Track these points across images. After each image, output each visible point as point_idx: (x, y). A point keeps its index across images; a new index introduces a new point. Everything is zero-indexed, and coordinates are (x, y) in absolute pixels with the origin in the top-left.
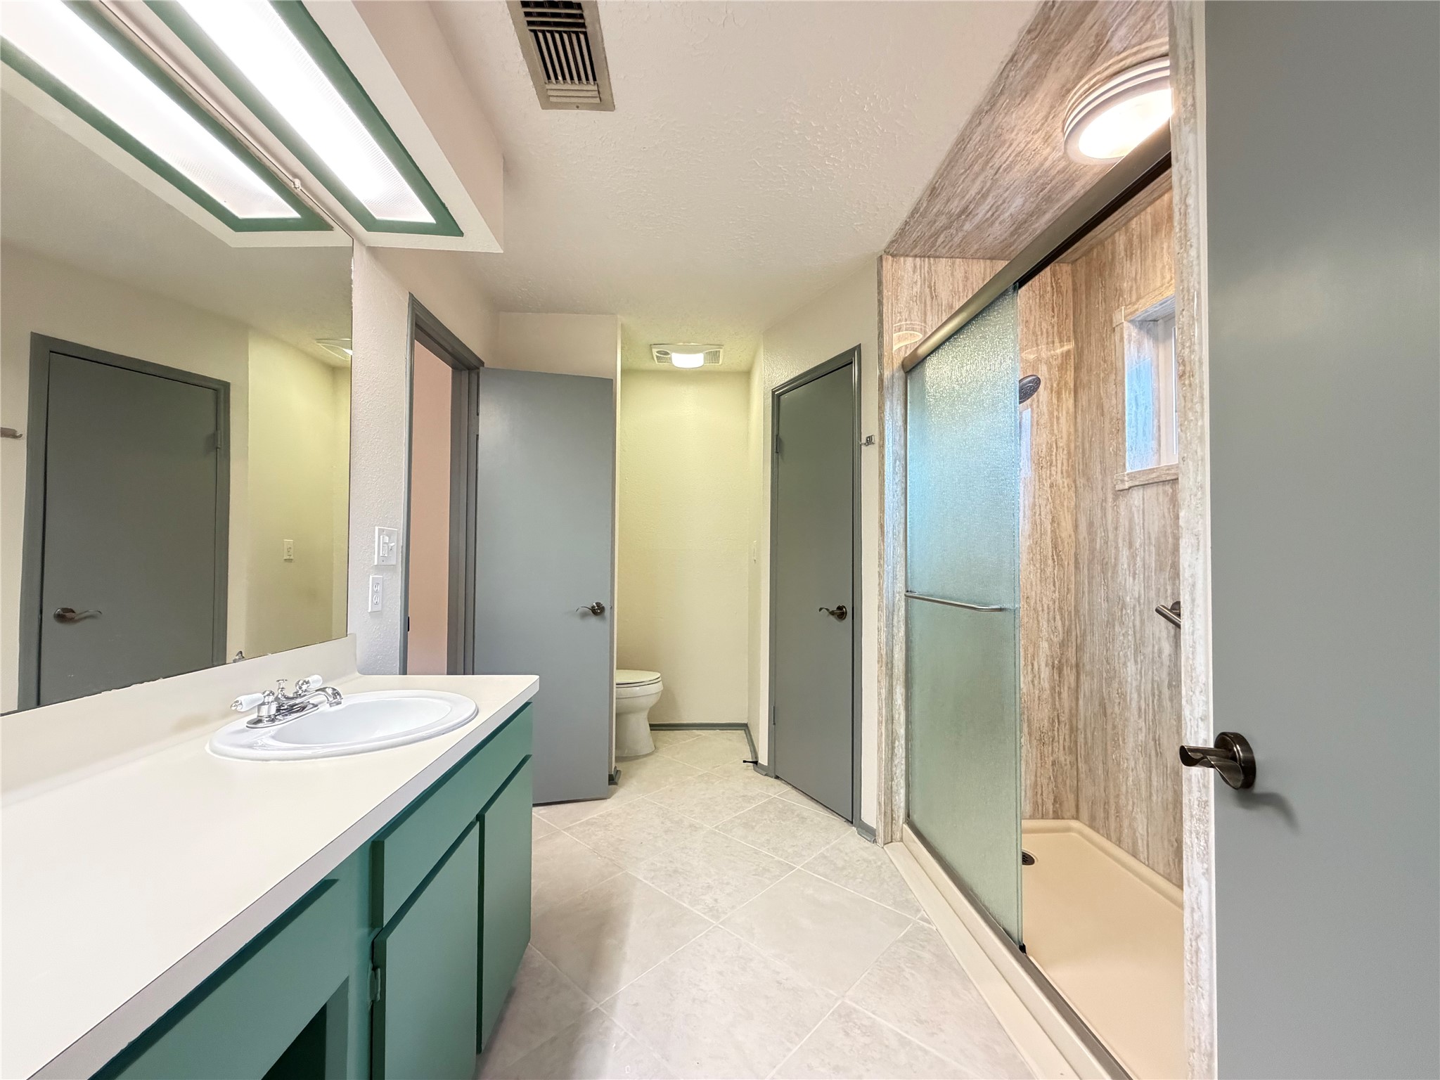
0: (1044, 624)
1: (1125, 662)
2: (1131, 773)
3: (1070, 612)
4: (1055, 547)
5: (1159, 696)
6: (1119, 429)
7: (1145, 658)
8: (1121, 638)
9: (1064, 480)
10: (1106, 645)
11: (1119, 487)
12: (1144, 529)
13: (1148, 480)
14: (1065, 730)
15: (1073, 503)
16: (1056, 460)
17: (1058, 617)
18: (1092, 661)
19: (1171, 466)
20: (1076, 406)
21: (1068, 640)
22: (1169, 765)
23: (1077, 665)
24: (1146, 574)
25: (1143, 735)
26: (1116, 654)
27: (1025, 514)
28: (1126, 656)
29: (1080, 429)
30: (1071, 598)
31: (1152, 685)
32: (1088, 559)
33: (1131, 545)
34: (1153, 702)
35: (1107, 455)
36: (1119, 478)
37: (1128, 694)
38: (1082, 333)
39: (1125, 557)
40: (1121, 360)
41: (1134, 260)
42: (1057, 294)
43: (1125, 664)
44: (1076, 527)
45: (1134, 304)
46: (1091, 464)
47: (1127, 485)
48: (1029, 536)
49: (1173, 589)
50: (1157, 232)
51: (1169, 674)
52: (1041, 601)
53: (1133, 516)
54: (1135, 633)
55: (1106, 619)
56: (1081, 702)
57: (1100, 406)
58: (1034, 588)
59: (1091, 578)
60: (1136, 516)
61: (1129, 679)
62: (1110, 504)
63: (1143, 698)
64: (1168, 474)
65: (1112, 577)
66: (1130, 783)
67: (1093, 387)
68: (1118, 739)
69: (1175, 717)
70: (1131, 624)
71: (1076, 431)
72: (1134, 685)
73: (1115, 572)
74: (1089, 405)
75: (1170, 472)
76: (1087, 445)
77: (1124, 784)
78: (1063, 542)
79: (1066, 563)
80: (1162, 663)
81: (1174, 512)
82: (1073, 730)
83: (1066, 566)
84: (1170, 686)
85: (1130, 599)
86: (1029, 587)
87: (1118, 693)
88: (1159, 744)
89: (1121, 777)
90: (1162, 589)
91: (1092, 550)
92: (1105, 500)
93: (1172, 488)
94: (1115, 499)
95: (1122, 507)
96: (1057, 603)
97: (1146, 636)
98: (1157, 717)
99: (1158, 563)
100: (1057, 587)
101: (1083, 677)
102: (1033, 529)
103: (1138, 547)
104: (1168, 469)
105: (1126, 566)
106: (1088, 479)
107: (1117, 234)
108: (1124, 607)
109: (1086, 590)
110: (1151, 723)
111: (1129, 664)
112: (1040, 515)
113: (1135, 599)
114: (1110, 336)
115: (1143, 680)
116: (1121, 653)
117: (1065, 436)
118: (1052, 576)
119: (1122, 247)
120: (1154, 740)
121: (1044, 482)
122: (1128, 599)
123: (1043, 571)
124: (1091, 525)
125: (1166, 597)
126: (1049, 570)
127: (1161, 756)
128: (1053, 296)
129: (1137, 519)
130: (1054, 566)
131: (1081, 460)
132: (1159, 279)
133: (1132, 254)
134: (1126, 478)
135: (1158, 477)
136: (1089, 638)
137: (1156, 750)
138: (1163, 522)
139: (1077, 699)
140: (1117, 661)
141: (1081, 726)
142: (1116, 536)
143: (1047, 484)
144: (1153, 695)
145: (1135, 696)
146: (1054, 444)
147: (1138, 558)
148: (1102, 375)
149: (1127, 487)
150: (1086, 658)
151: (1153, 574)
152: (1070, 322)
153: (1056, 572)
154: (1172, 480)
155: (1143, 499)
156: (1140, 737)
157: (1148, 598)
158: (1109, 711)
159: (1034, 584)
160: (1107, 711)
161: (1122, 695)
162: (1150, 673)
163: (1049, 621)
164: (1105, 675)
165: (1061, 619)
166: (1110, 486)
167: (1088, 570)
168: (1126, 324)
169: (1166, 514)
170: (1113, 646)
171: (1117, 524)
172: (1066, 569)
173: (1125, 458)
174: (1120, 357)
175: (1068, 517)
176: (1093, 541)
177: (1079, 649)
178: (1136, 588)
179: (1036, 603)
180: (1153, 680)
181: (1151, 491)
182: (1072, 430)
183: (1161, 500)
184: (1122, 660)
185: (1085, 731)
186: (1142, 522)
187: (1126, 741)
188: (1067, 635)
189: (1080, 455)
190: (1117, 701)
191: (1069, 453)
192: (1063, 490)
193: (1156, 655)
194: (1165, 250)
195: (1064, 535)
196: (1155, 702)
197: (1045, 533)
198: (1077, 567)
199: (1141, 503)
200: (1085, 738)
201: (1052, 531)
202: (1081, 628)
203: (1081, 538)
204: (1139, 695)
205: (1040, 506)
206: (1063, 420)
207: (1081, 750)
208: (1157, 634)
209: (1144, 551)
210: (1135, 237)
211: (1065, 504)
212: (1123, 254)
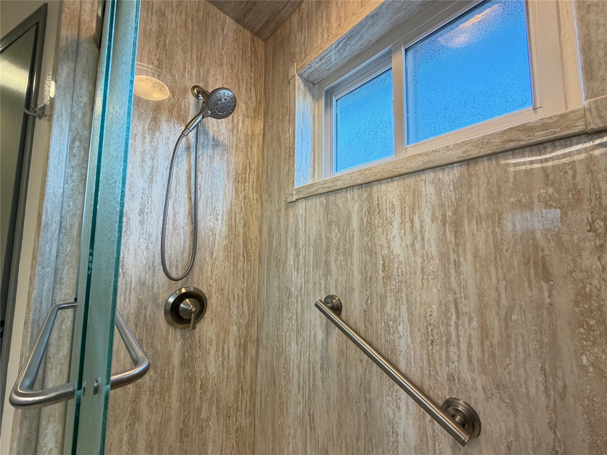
0: (234, 311)
1: (290, 342)
2: (291, 441)
3: (254, 298)
4: (245, 246)
5: (314, 376)
6: (291, 155)
7: (304, 340)
8: (288, 321)
9: (254, 195)
10: (277, 326)
11: (290, 199)
12: (305, 233)
13: (309, 194)
14: (247, 397)
15: (259, 213)
16: (249, 178)
17: (245, 303)
18: (267, 338)
19: (326, 180)
20: (264, 142)
21: (252, 321)
22: (320, 441)
23: (258, 340)
24: (306, 269)
25: (302, 409)
26: (284, 334)
27: (223, 218)
28: (290, 337)
29: (266, 159)
30: (256, 285)
31: (309, 365)
32: (268, 256)
33: (296, 247)
34: (309, 380)
35: (282, 176)
36: (290, 192)
37: (291, 370)
38: (269, 89)
39: (292, 256)
40: (293, 104)
41: (303, 30)
42: (255, 57)
43: (289, 343)
44: (260, 231)
45: (303, 60)
46: (272, 183)
47: (295, 198)
48: (226, 236)
49: (326, 284)
50: (319, 7)
51: (322, 358)
52: (233, 291)
53: (298, 223)
54: (297, 318)
55: (278, 305)
56: (259, 370)
57: (279, 140)
58: (228, 280)
59: (269, 270)
60: (300, 224)
61: (292, 357)
62: (283, 213)
63: (302, 376)
64: (324, 187)
65: (283, 271)
66: (291, 449)
67: (275, 127)
68: (283, 408)
69: (325, 398)
70: (294, 311)
71: (263, 159)
72: (296, 363)
73: (284, 267)
74: (272, 140)
75: (326, 186)
76: (270, 170)
77: (286, 448)
78: (251, 242)
79: (253, 259)
80: (316, 347)
81: (327, 219)
82: (253, 395)
83: (253, 261)
84: (322, 368)
85: (295, 289)
86: (223, 280)
87: (284, 368)
88: (313, 420)
89: (284, 442)
90: (318, 283)
91: (270, 249)
92: (279, 211)
93: (326, 199)
94: (286, 210)
95: (291, 215)
96: (245, 292)
97: (305, 322)
98: (312, 395)
99: (315, 261)
100: (246, 278)
101: (261, 350)
102: (229, 231)
103: (301, 247)
104: (324, 184)
105: (292, 263)
106: (270, 195)
107: (293, 15)
108: (290, 296)
109: (265, 280)
110: (307, 399)
111: (292, 344)
112: (235, 220)
113: (298, 290)
114: (287, 87)
115: (302, 359)
116: (287, 334)
117: (256, 162)
118: (242, 270)
119: (296, 23)
120: (309, 414)
121: (240, 193)
122: (293, 289)
123: (235, 266)
124: (270, 229)
125: (321, 291)
126: (240, 265)
127: (314, 432)
128: (252, 57)
129: (301, 225)
130: (244, 262)
131: (265, 181)
132: (320, 40)
133: (302, 26)
134: (294, 192)
135: (317, 190)
136: (266, 318)
137: (311, 425)
138: (319, 228)
139: (257, 368)
140: (284, 341)
141: (258, 391)
142: (286, 238)
143: (242, 196)
144: (309, 374)
145: (296, 372)
146: (248, 166)
147: (301, 257)
148: (281, 117)
149: (294, 199)
150: (263, 335)
151: (311, 270)
152: (262, 80)
153: (245, 266)
154: (327, 192)
155: (306, 209)
156: (299, 411)
157: (307, 290)
158: (277, 383)
159: (228, 277)
160: (276, 382)
161: (287, 370)
162: (308, 354)
163: (238, 307)
164: (275, 351)
165: (248, 304)
166: (283, 199)
167: (267, 264)
168: (297, 77)
169: (322, 221)
170: (282, 328)
171: (287, 228)
172: (253, 264)
173: (294, 177)
174: (293, 101)
175: (256, 223)
176: (271, 242)
177: (260, 327)
178: (299, 281)
179: (228, 293)
180: (309, 360)
181: (310, 202)
182: (261, 158)
183: (318, 209)
184: (287, 340)
185: (261, 395)
186: (304, 227)
187: (288, 411)
188: (252, 317)
189: (265, 178)
190: (283, 374)
191: (258, 175)
192: (253, 202)
193: (312, 339)
194: (324, 18)
195: (252, 236)
196: (311, 380)
197: (239, 235)
198: (260, 262)
199: (304, 212)
200: (261, 401)
201: (244, 233)
202: (261, 310)
203: (263, 240)
204: (299, 373)
205: (236, 214)
206: (255, 149)
207: (258, 412)
208: (313, 322)
209: (305, 252)
210: (304, 14)
211: (254, 213)
212: (296, 28)
